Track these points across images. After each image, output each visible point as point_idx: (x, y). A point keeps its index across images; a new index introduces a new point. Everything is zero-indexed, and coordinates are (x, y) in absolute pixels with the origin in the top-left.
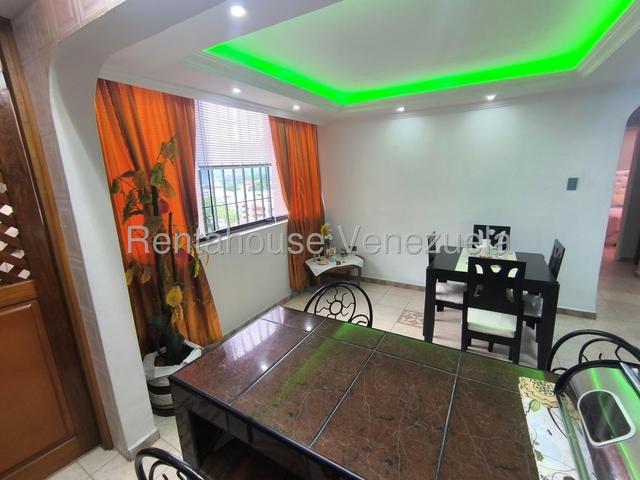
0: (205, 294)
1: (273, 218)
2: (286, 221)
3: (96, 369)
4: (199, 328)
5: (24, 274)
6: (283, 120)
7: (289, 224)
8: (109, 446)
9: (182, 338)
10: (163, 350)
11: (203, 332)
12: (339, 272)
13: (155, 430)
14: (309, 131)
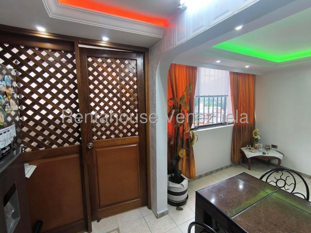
0: (191, 155)
1: (226, 123)
2: (233, 125)
3: (151, 175)
4: (186, 170)
5: (137, 133)
6: (237, 73)
7: (234, 127)
8: (150, 208)
9: (181, 172)
10: (173, 174)
11: (188, 172)
12: (264, 159)
13: (167, 209)
14: (251, 78)
